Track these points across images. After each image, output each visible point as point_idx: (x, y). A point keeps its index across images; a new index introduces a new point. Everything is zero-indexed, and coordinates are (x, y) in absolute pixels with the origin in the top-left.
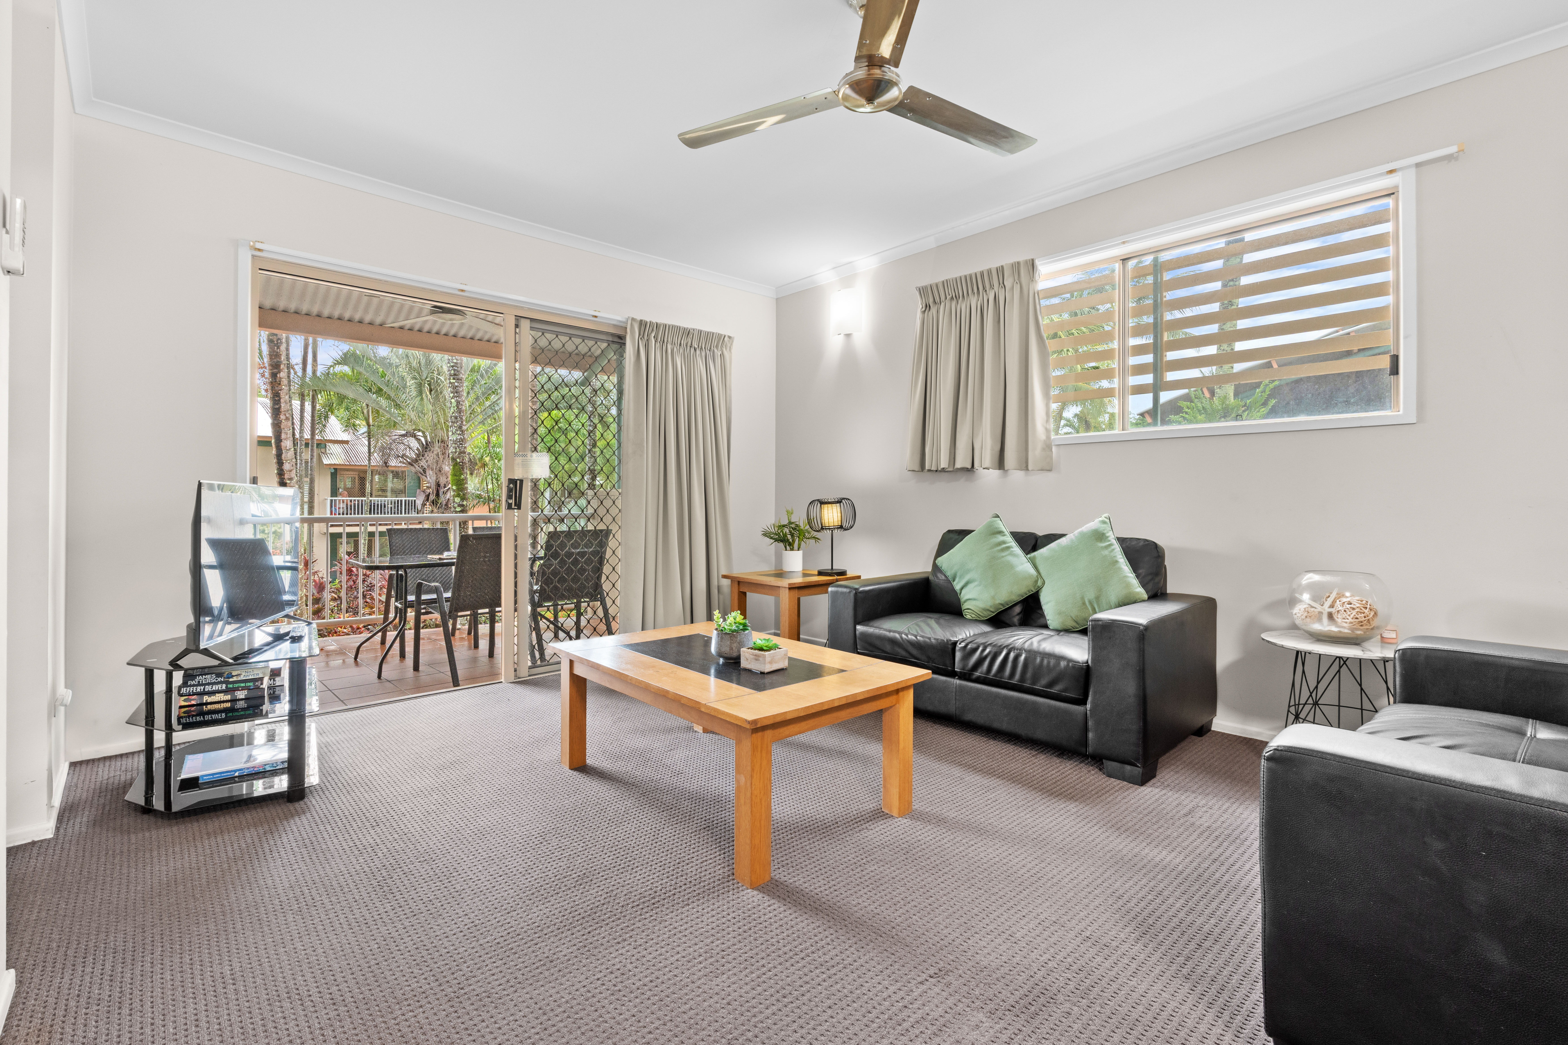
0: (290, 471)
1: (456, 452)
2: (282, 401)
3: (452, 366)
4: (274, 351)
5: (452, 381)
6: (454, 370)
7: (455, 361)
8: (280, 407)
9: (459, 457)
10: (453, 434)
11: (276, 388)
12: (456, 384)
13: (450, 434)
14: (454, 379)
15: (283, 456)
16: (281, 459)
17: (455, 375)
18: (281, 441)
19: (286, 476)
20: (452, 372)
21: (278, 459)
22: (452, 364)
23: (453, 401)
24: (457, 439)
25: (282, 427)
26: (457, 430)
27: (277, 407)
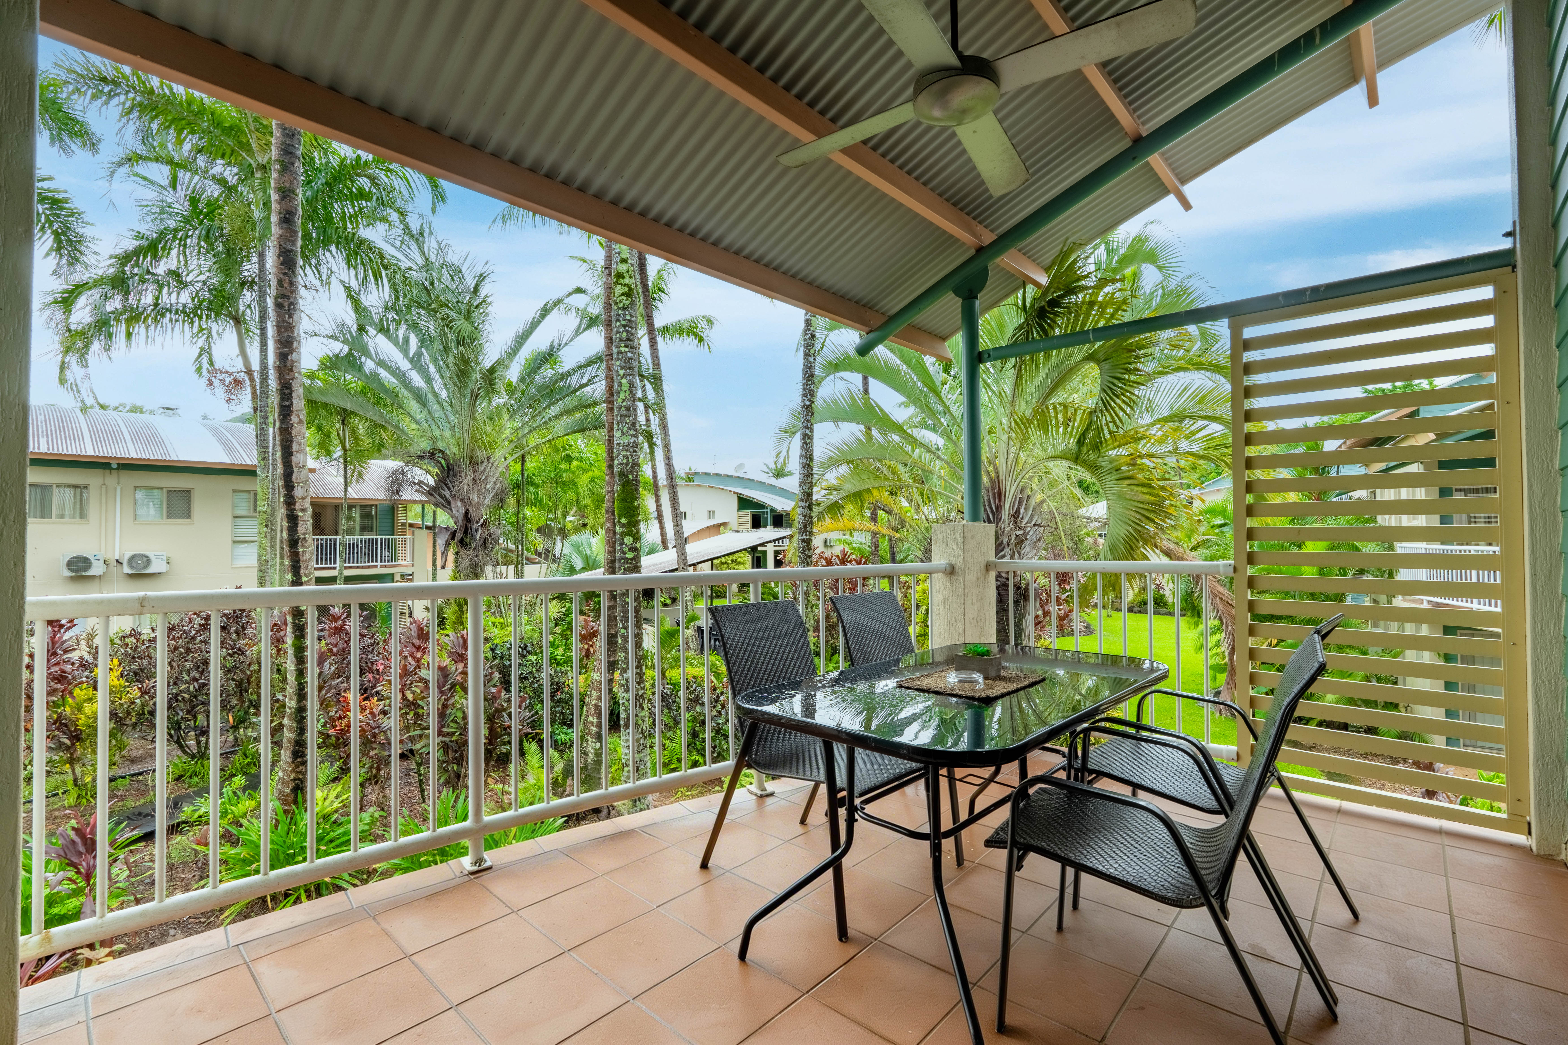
0: (304, 498)
1: (627, 464)
2: (294, 395)
3: (624, 326)
4: (284, 321)
5: (623, 349)
6: (627, 332)
7: (628, 317)
8: (292, 404)
9: (631, 472)
10: (623, 434)
11: (286, 376)
12: (630, 355)
13: (617, 434)
14: (626, 346)
15: (294, 477)
16: (291, 481)
17: (628, 340)
18: (291, 454)
19: (298, 506)
20: (624, 335)
21: (286, 481)
22: (623, 323)
23: (624, 381)
24: (629, 443)
25: (294, 433)
26: (629, 429)
27: (287, 403)
